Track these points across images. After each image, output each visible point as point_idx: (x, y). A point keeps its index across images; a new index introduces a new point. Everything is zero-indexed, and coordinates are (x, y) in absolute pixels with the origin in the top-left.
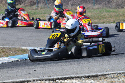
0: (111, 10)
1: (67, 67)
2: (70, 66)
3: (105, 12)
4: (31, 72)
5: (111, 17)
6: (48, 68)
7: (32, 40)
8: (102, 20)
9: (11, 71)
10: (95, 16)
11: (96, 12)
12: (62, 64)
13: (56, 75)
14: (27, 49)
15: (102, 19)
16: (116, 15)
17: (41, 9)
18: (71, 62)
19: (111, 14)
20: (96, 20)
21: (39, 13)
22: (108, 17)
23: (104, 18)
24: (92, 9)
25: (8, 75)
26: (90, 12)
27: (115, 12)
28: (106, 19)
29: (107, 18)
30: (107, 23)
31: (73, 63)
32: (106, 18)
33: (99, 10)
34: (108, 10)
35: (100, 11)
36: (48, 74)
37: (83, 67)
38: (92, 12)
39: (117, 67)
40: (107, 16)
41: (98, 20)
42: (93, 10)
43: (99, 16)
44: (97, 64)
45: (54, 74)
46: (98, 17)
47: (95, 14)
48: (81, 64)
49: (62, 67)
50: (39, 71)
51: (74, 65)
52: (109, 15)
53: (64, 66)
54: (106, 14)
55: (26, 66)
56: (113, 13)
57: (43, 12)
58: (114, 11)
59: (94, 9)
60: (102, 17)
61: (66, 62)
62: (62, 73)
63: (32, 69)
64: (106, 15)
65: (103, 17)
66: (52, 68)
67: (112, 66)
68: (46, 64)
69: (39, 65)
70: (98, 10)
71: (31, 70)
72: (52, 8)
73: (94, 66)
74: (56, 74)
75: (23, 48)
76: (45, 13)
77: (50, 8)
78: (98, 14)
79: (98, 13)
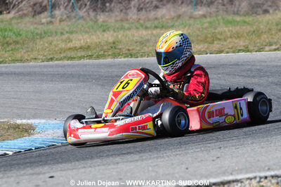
0: (238, 19)
1: (132, 167)
2: (139, 163)
3: (221, 24)
5: (238, 36)
6: (83, 170)
7: (40, 100)
8: (216, 46)
10: (198, 36)
11: (199, 26)
12: (118, 159)
14: (28, 124)
15: (215, 42)
16: (249, 32)
17: (60, 21)
18: (140, 153)
19: (238, 28)
20: (202, 46)
21: (56, 32)
22: (231, 37)
23: (220, 39)
24: (191, 17)
26: (185, 27)
27: (248, 24)
28: (225, 43)
29: (229, 40)
30: (228, 53)
31: (146, 154)
32: (225, 41)
33: (208, 19)
34: (230, 18)
35: (210, 23)
37: (173, 164)
38: (190, 25)
39: (258, 161)
40: (229, 34)
41: (206, 45)
42: (192, 21)
43: (209, 36)
44: (207, 156)
46: (206, 37)
47: (199, 30)
48: (167, 159)
49: (120, 165)
51: (150, 161)
52: (234, 32)
53: (125, 164)
54: (226, 29)
55: (28, 167)
56: (244, 27)
57: (67, 29)
58: (245, 22)
59: (194, 18)
60: (215, 38)
61: (128, 153)
64: (225, 31)
65: (219, 36)
66: (93, 169)
67: (244, 160)
68: (78, 161)
69: (61, 163)
70: (204, 20)
72: (88, 19)
73: (199, 162)
75: (19, 122)
76: (71, 33)
77: (84, 20)
78: (205, 31)
79: (206, 29)
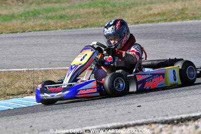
4: (131, 110)
9: (96, 110)
13: (177, 113)
25: (91, 117)
36: (163, 111)
45: (173, 111)
50: (146, 107)
62: (188, 109)
63: (134, 104)
71: (132, 106)
74: (177, 111)
